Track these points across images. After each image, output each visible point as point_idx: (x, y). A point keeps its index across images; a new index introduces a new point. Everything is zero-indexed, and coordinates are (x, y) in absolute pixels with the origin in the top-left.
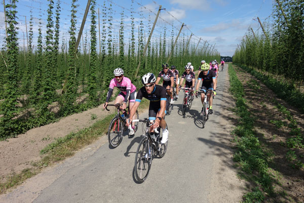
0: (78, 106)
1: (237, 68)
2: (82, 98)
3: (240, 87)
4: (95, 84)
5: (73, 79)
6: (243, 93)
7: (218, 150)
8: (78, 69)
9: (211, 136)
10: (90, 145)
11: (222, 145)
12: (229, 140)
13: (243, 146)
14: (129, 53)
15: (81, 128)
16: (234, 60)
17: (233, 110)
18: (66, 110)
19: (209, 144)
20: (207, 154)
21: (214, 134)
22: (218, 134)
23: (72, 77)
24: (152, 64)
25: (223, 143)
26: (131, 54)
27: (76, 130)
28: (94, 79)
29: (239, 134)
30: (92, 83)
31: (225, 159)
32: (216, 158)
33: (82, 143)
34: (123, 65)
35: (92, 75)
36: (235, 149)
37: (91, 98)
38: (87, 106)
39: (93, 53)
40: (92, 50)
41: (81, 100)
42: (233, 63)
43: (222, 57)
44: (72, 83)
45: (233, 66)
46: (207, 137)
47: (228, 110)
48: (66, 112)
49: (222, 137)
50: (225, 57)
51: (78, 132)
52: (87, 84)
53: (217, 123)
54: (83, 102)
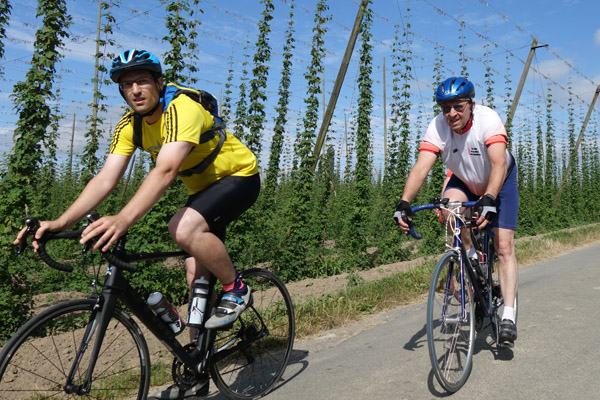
5: (308, 188)
18: (286, 268)
23: (307, 184)
44: (307, 199)
48: (285, 272)
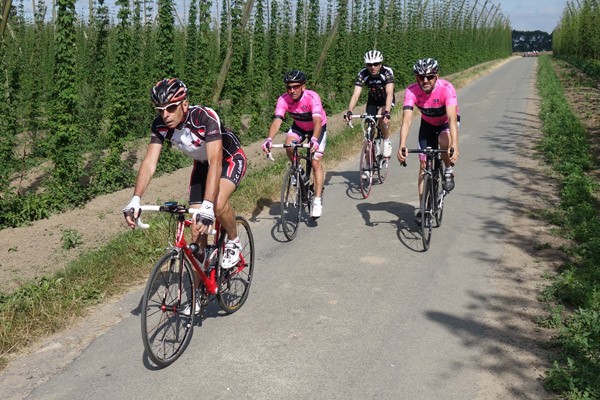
0: (16, 203)
1: (568, 71)
2: (32, 175)
3: (576, 138)
4: (73, 127)
6: (587, 159)
7: (496, 351)
8: (16, 75)
9: (473, 307)
10: (58, 335)
11: (510, 336)
12: (533, 319)
13: (582, 340)
14: (192, 18)
15: (29, 276)
16: (557, 42)
17: (550, 219)
19: (465, 334)
20: (457, 366)
21: (482, 298)
22: (496, 297)
24: (271, 57)
25: (513, 328)
26: (197, 22)
27: (12, 284)
28: (69, 111)
29: (569, 299)
30: (64, 122)
31: (518, 383)
32: (487, 379)
33: (33, 328)
34: (170, 62)
35: (63, 94)
36: (554, 350)
37: (62, 176)
38: (49, 204)
39: (66, 19)
40: (63, 8)
41: (26, 184)
42: (556, 56)
43: (516, 34)
45: (553, 64)
46: (458, 309)
47: (532, 217)
49: (509, 307)
50: (528, 35)
51: (18, 289)
52: (46, 127)
53: (494, 261)
54: (33, 188)
